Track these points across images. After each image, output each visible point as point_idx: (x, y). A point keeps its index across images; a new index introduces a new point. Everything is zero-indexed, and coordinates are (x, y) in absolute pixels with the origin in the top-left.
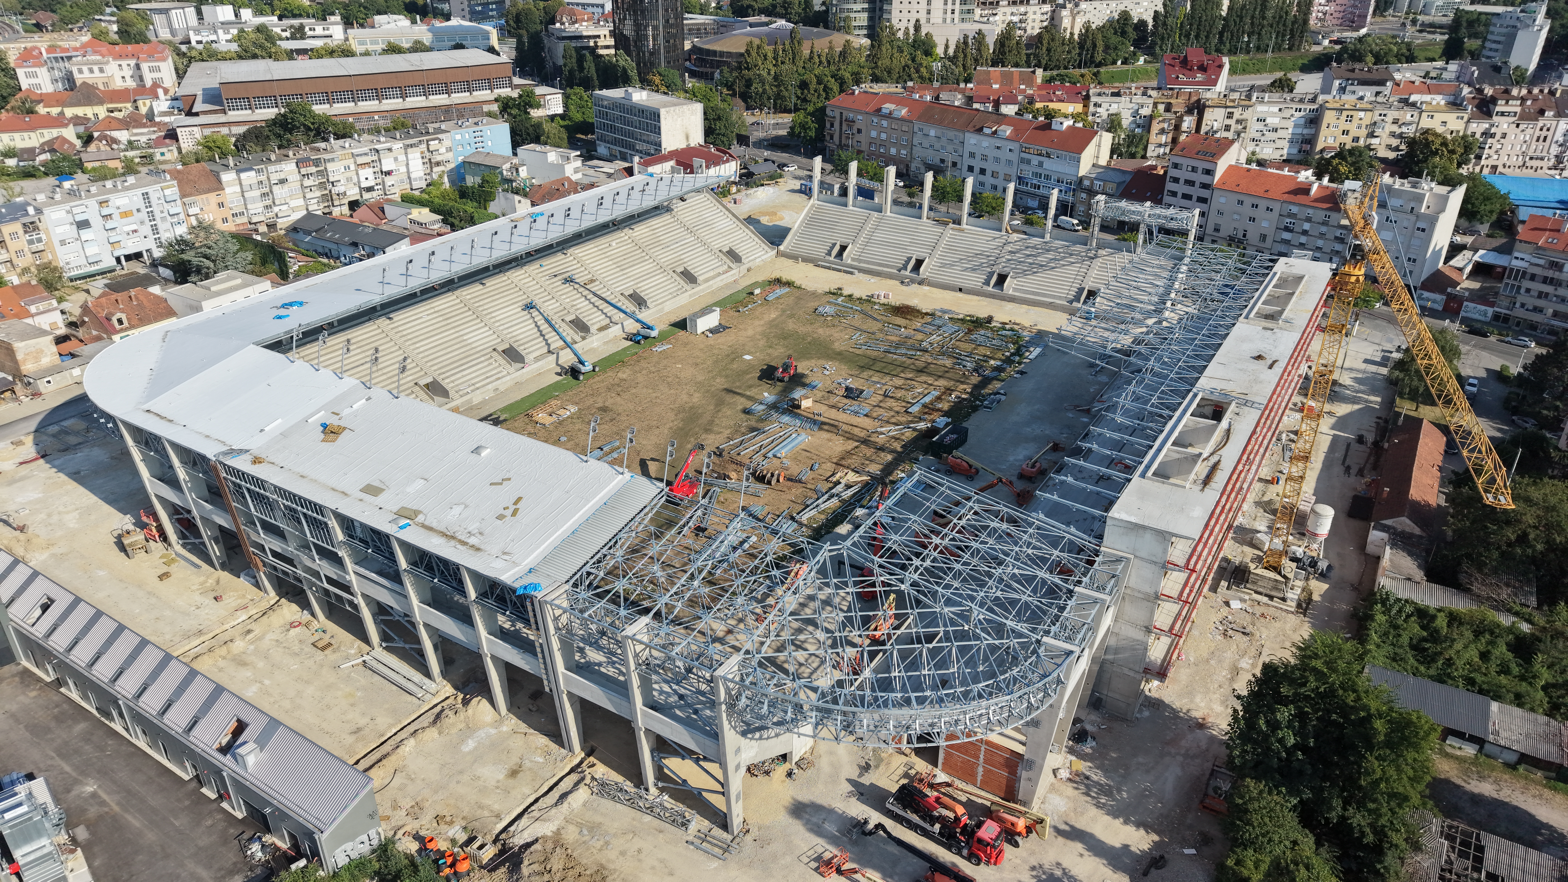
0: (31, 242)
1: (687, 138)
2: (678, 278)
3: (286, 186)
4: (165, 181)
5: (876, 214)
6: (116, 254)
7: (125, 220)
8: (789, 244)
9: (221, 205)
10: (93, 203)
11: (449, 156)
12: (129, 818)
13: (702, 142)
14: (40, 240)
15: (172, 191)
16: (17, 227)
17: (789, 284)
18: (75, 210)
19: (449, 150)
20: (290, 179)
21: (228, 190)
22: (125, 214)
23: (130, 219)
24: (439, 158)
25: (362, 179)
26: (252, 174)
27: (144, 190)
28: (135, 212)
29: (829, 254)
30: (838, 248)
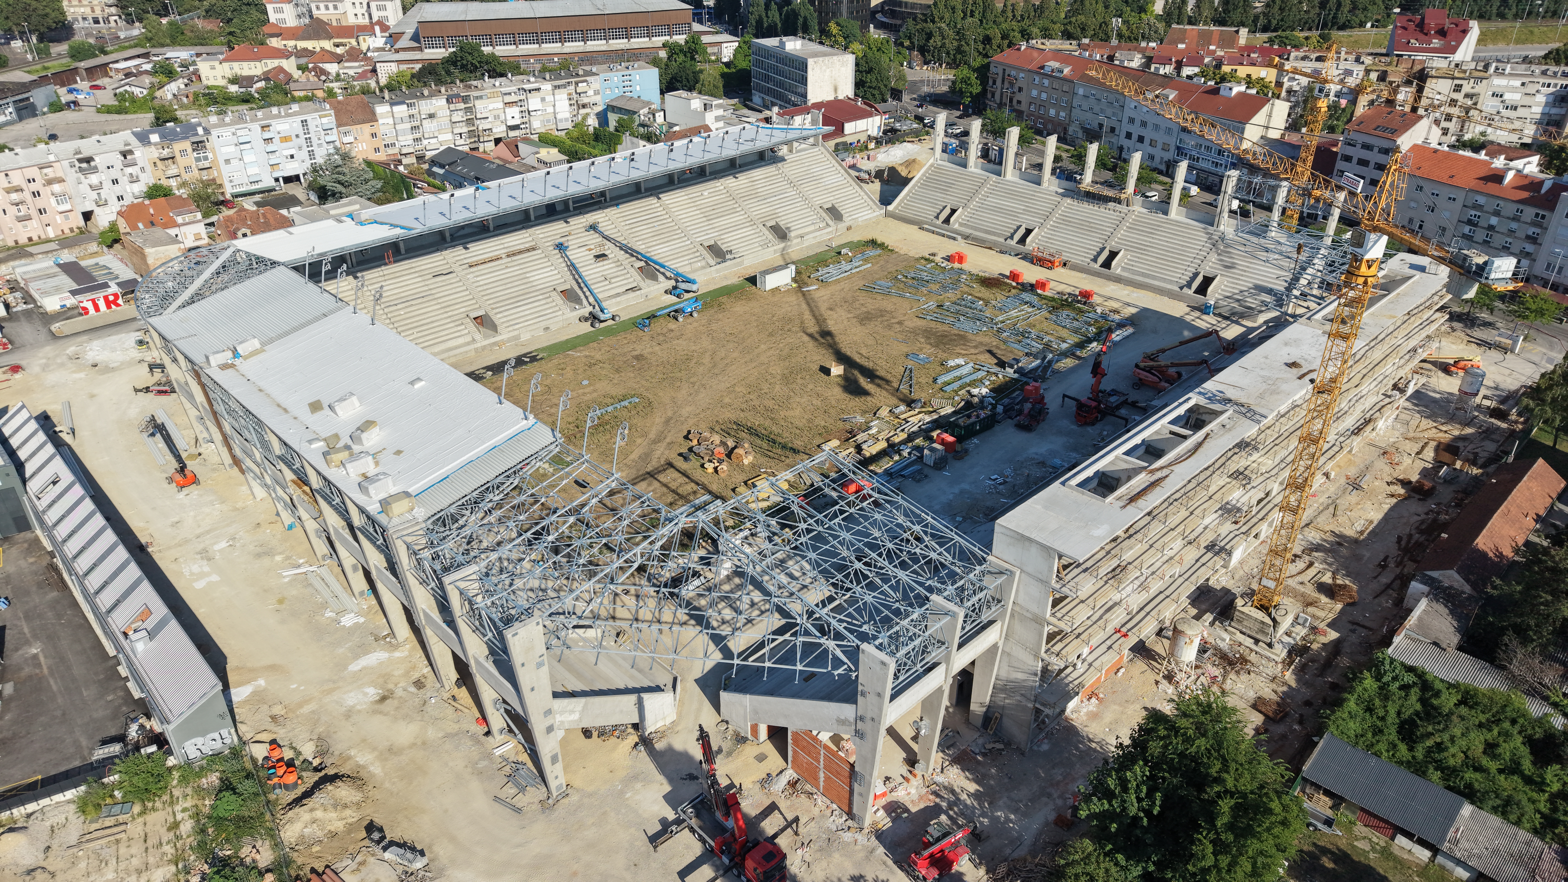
0: (198, 160)
1: (836, 90)
2: (767, 233)
3: (435, 121)
4: (325, 110)
5: (994, 177)
6: (276, 175)
7: (285, 145)
8: (899, 204)
9: (374, 135)
10: (256, 127)
11: (597, 99)
12: (52, 682)
13: (851, 95)
14: (206, 158)
15: (329, 120)
16: (186, 145)
17: (882, 246)
18: (239, 133)
19: (597, 93)
20: (440, 113)
21: (381, 121)
22: (285, 139)
23: (289, 144)
24: (585, 100)
25: (509, 117)
26: (404, 107)
27: (303, 118)
28: (294, 137)
29: (937, 217)
30: (947, 211)
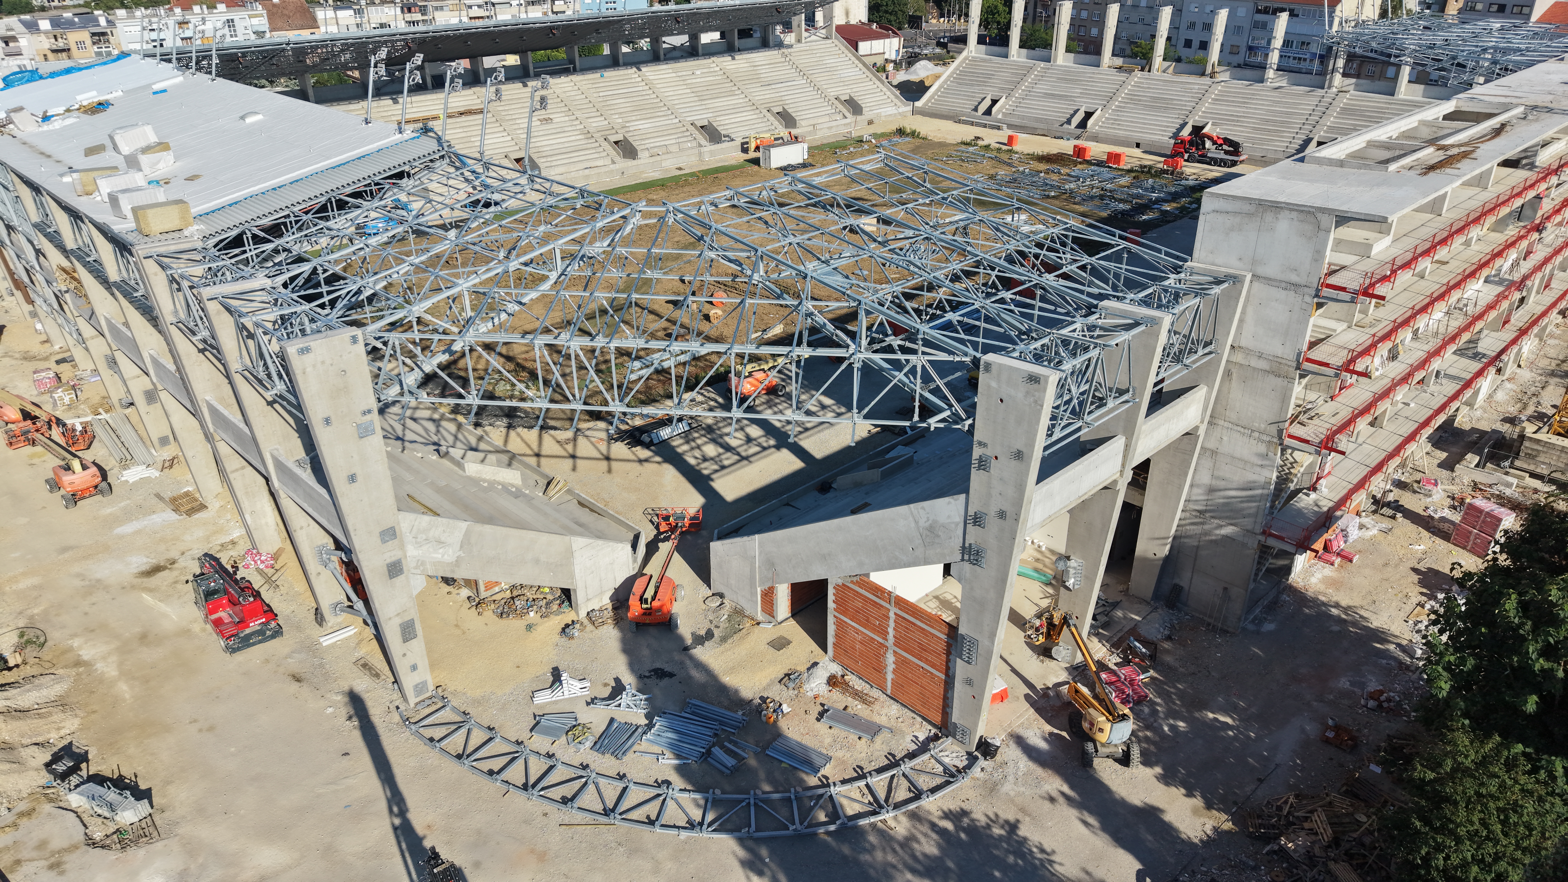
0: (99, 55)
1: (847, 14)
2: (772, 119)
4: (256, 11)
5: (1042, 64)
8: (929, 101)
10: (171, 23)
13: (865, 19)
14: (109, 54)
15: (262, 23)
16: (84, 36)
17: (912, 134)
20: (394, 25)
21: (324, 29)
26: (351, 14)
27: (230, 16)
29: (976, 109)
30: (987, 103)
